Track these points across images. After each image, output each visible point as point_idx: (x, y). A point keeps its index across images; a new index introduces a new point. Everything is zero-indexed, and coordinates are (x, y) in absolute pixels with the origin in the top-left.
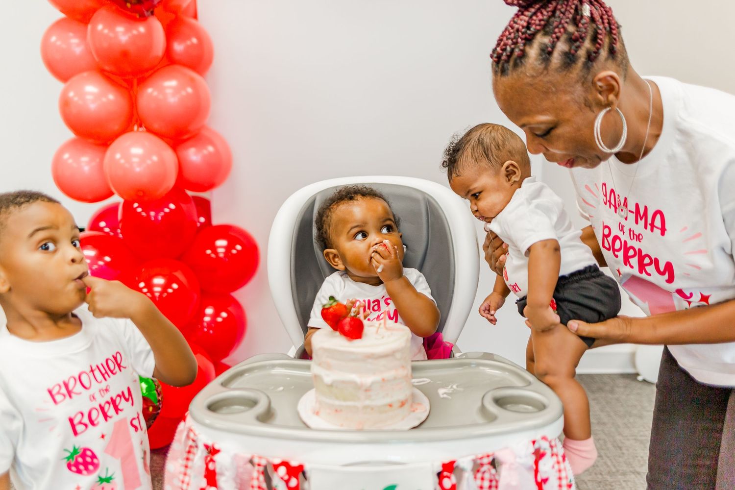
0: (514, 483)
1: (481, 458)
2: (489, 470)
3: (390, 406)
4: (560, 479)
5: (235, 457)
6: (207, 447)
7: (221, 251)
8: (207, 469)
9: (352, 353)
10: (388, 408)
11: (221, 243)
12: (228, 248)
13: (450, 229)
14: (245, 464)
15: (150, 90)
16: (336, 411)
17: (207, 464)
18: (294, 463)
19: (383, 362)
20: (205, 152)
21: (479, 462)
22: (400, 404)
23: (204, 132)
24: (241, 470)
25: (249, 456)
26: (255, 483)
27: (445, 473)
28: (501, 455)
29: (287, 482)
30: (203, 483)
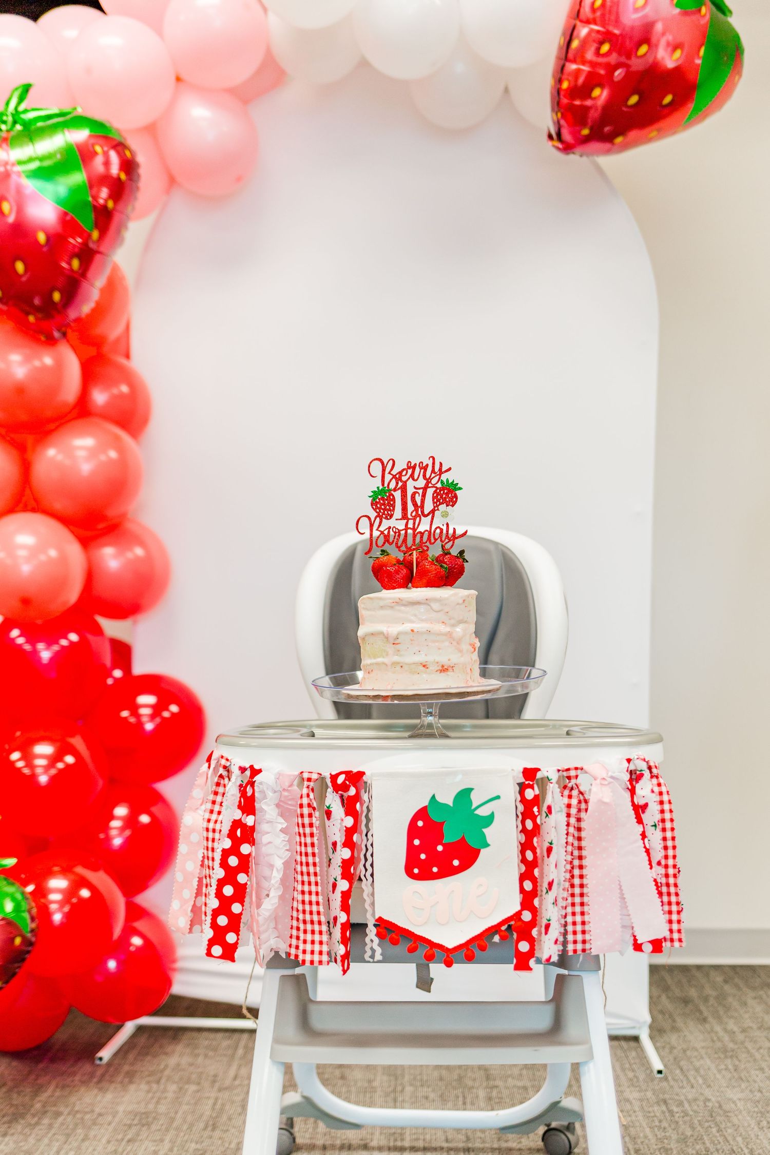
0: (606, 800)
1: (568, 770)
2: (578, 786)
4: (661, 803)
5: (279, 776)
8: (243, 795)
14: (291, 785)
15: (51, 452)
17: (243, 791)
18: (354, 770)
21: (565, 774)
24: (285, 793)
25: (297, 771)
26: (305, 801)
27: (527, 782)
28: (590, 769)
30: (238, 815)
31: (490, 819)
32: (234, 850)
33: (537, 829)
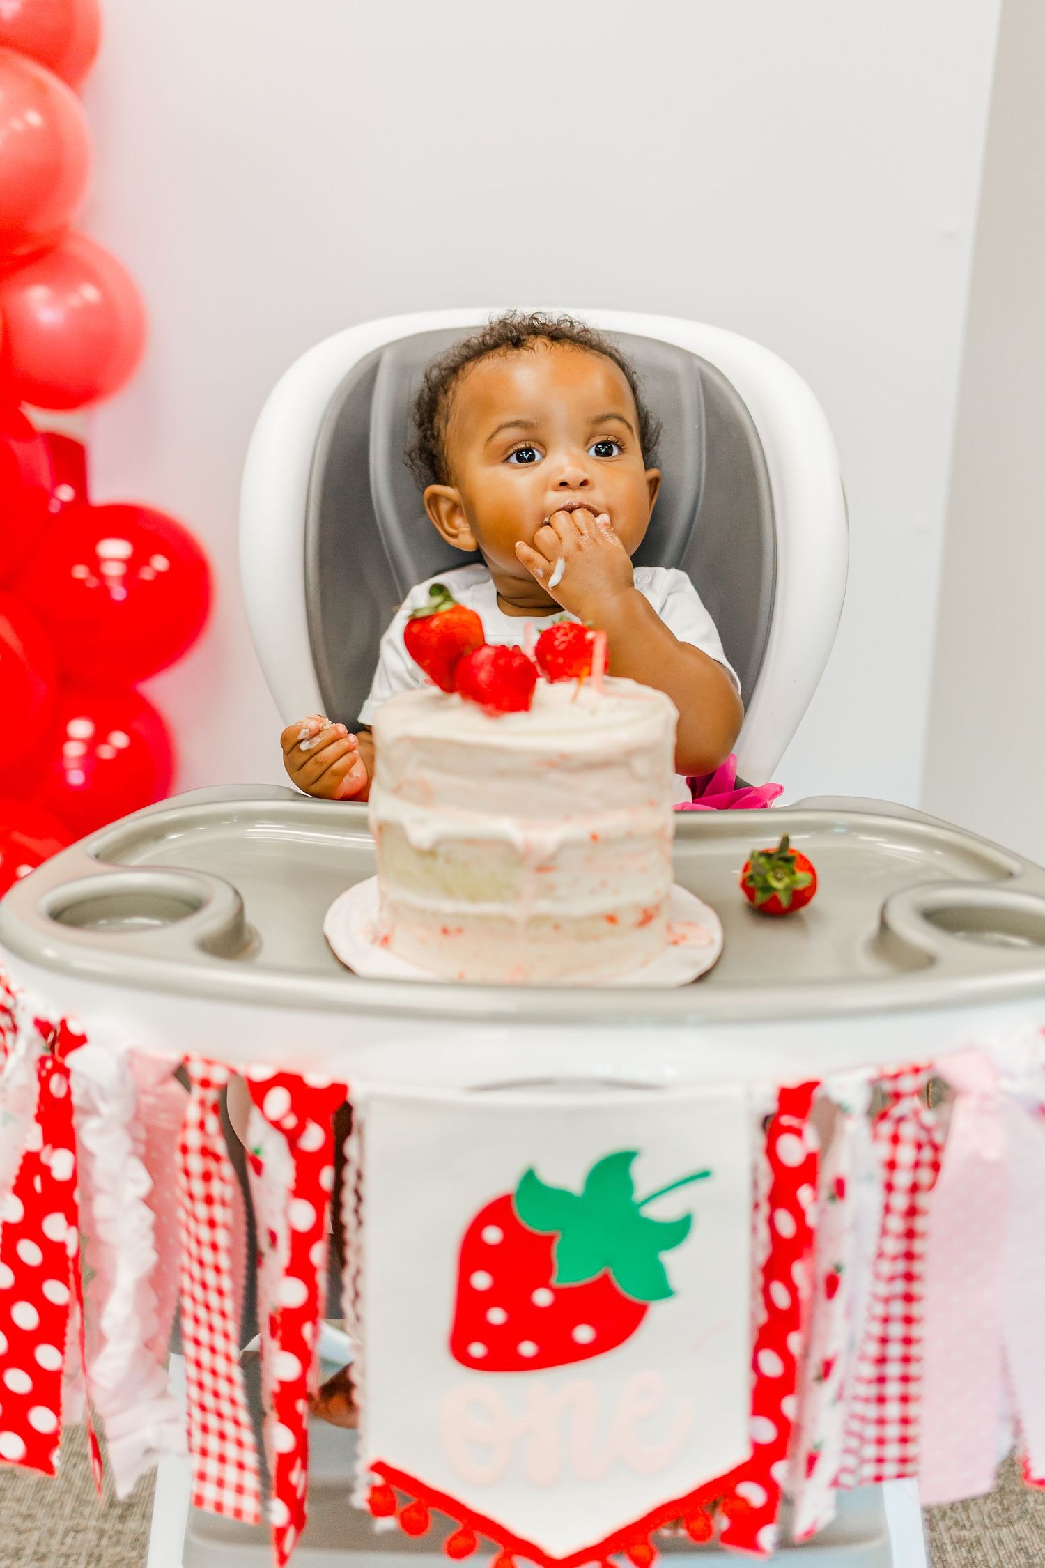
0: (992, 1153)
1: (896, 1077)
2: (916, 1113)
3: (611, 919)
5: (131, 1058)
6: (43, 1027)
7: (113, 570)
8: (45, 1093)
9: (500, 751)
10: (604, 925)
11: (114, 550)
12: (134, 564)
13: (763, 454)
14: (163, 1081)
16: (445, 931)
17: (44, 1082)
18: (317, 1079)
19: (595, 782)
20: (74, 301)
21: (888, 1086)
22: (638, 917)
23: (73, 248)
24: (149, 1100)
25: (175, 1057)
26: (194, 1139)
27: (786, 1120)
28: (954, 1069)
29: (293, 1137)
30: (33, 1138)
31: (679, 1231)
32: (30, 1228)
33: (805, 1239)
